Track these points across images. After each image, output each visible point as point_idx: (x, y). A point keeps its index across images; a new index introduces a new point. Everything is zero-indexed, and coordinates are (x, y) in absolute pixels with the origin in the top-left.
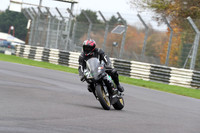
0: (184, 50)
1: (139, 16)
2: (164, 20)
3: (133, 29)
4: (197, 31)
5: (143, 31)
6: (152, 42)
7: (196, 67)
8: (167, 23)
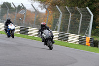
0: (54, 22)
1: (32, 5)
2: (44, 7)
3: (29, 11)
4: (61, 12)
5: (34, 12)
6: (38, 18)
7: (60, 30)
8: (46, 8)
